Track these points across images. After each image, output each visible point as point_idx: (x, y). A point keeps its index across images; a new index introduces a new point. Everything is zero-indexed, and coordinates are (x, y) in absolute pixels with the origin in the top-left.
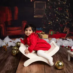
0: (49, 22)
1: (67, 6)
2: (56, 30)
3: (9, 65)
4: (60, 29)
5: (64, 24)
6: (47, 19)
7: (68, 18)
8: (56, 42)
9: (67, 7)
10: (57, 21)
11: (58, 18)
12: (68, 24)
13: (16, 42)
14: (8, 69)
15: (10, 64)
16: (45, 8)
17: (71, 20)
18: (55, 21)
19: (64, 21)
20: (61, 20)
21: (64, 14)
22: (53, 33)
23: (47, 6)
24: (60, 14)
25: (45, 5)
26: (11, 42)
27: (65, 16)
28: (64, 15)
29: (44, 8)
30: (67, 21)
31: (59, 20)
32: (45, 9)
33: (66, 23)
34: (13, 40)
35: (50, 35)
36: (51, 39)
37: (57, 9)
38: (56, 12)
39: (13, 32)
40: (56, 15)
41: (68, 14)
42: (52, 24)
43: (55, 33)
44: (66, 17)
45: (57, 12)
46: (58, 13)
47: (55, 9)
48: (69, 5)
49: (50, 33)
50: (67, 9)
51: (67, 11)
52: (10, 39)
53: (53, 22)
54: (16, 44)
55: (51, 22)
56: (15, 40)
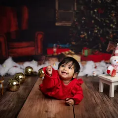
0: (81, 34)
1: (113, 6)
2: (94, 47)
4: (100, 46)
6: (79, 28)
7: (114, 27)
9: (113, 7)
10: (96, 31)
11: (97, 27)
16: (76, 9)
18: (92, 31)
19: (108, 33)
21: (108, 20)
22: (88, 53)
24: (101, 20)
25: (75, 4)
26: (16, 67)
28: (108, 22)
29: (72, 9)
30: (113, 33)
31: (99, 31)
33: (111, 36)
37: (96, 11)
38: (94, 16)
40: (93, 21)
41: (115, 20)
42: (86, 38)
43: (92, 53)
44: (111, 25)
45: (96, 16)
46: (97, 18)
47: (92, 12)
48: (116, 4)
49: (83, 54)
50: (113, 11)
51: (114, 15)
52: (14, 63)
53: (88, 34)
54: (25, 71)
55: (86, 34)
56: (23, 64)
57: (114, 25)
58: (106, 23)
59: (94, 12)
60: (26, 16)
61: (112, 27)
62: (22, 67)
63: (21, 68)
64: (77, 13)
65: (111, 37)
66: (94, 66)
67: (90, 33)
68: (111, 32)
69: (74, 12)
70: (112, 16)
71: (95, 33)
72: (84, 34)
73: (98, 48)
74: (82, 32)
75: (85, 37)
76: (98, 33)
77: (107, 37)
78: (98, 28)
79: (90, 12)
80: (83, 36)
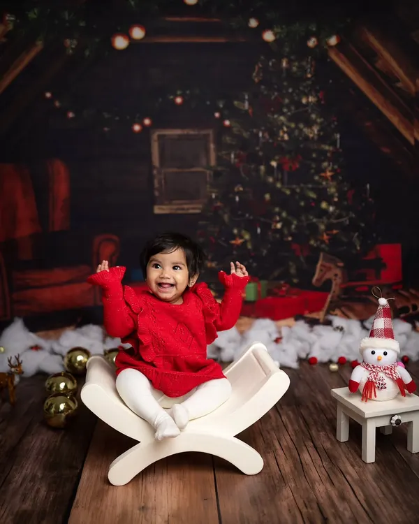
0: (234, 237)
1: (327, 148)
2: (276, 273)
3: (33, 478)
4: (293, 271)
5: (316, 240)
6: (226, 217)
7: (331, 209)
8: (277, 341)
9: (324, 152)
10: (279, 226)
11: (279, 214)
12: (333, 240)
13: (65, 352)
14: (27, 506)
15: (39, 474)
16: (213, 162)
17: (350, 219)
18: (266, 227)
19: (314, 229)
20: (299, 221)
21: (313, 190)
22: (258, 293)
23: (218, 150)
24: (293, 191)
25: (212, 146)
26: (36, 348)
27: (318, 201)
28: (312, 195)
29: (204, 161)
30: (329, 227)
31: (286, 223)
32: (209, 167)
33: (325, 237)
34: (47, 338)
36: (250, 326)
37: (274, 164)
38: (271, 180)
39: (47, 295)
40: (267, 196)
41: (333, 190)
42: (249, 246)
43: (269, 292)
44: (324, 205)
45: (276, 180)
46: (279, 185)
47: (262, 168)
48: (333, 143)
50: (325, 164)
51: (329, 174)
52: (31, 334)
53: (253, 234)
54: (66, 360)
55: (247, 237)
56: (57, 338)
57: (330, 203)
58: (307, 199)
59: (270, 170)
60: (62, 188)
61: (325, 212)
62: (57, 348)
63: (53, 353)
64: (217, 174)
65: (323, 242)
66: (275, 336)
67: (259, 231)
68: (322, 227)
69: (208, 172)
70: (326, 178)
71: (277, 231)
72: (241, 237)
73: (285, 275)
74: (235, 231)
75: (245, 243)
76: (286, 232)
77: (312, 242)
78: (284, 214)
79: (258, 171)
80: (240, 241)
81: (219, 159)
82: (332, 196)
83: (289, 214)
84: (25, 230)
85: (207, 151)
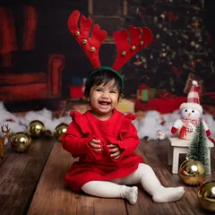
0: (136, 60)
1: (196, 8)
2: (161, 84)
4: (172, 83)
5: (187, 65)
7: (197, 46)
9: (195, 11)
10: (164, 55)
11: (165, 47)
12: (197, 64)
13: (28, 124)
16: (125, 13)
17: (209, 53)
18: (157, 55)
19: (186, 58)
20: (177, 52)
21: (187, 34)
22: (149, 97)
24: (174, 33)
25: (125, 3)
27: (190, 40)
28: (186, 37)
29: (119, 12)
30: (196, 58)
31: (169, 53)
32: (123, 16)
33: (193, 63)
34: (17, 116)
35: (141, 101)
36: (144, 116)
37: (163, 16)
38: (160, 26)
40: (158, 36)
41: (198, 34)
42: (145, 66)
43: (156, 96)
44: (193, 43)
45: (164, 26)
46: (165, 29)
47: (156, 18)
48: (200, 6)
49: (139, 97)
50: (194, 18)
51: (196, 24)
52: (8, 113)
53: (148, 58)
54: (29, 128)
55: (144, 61)
56: (24, 116)
57: (197, 42)
58: (181, 38)
59: (160, 20)
61: (194, 48)
62: (23, 122)
63: (21, 124)
64: (127, 20)
65: (191, 66)
66: (160, 122)
67: (152, 57)
68: (191, 57)
69: (122, 19)
70: (194, 27)
71: (163, 58)
72: (141, 61)
73: (167, 86)
74: (137, 57)
75: (143, 64)
76: (168, 58)
77: (184, 66)
78: (168, 48)
79: (153, 19)
80: (140, 63)
81: (129, 11)
82: (198, 38)
83: (171, 48)
84: (8, 49)
85: (122, 6)
